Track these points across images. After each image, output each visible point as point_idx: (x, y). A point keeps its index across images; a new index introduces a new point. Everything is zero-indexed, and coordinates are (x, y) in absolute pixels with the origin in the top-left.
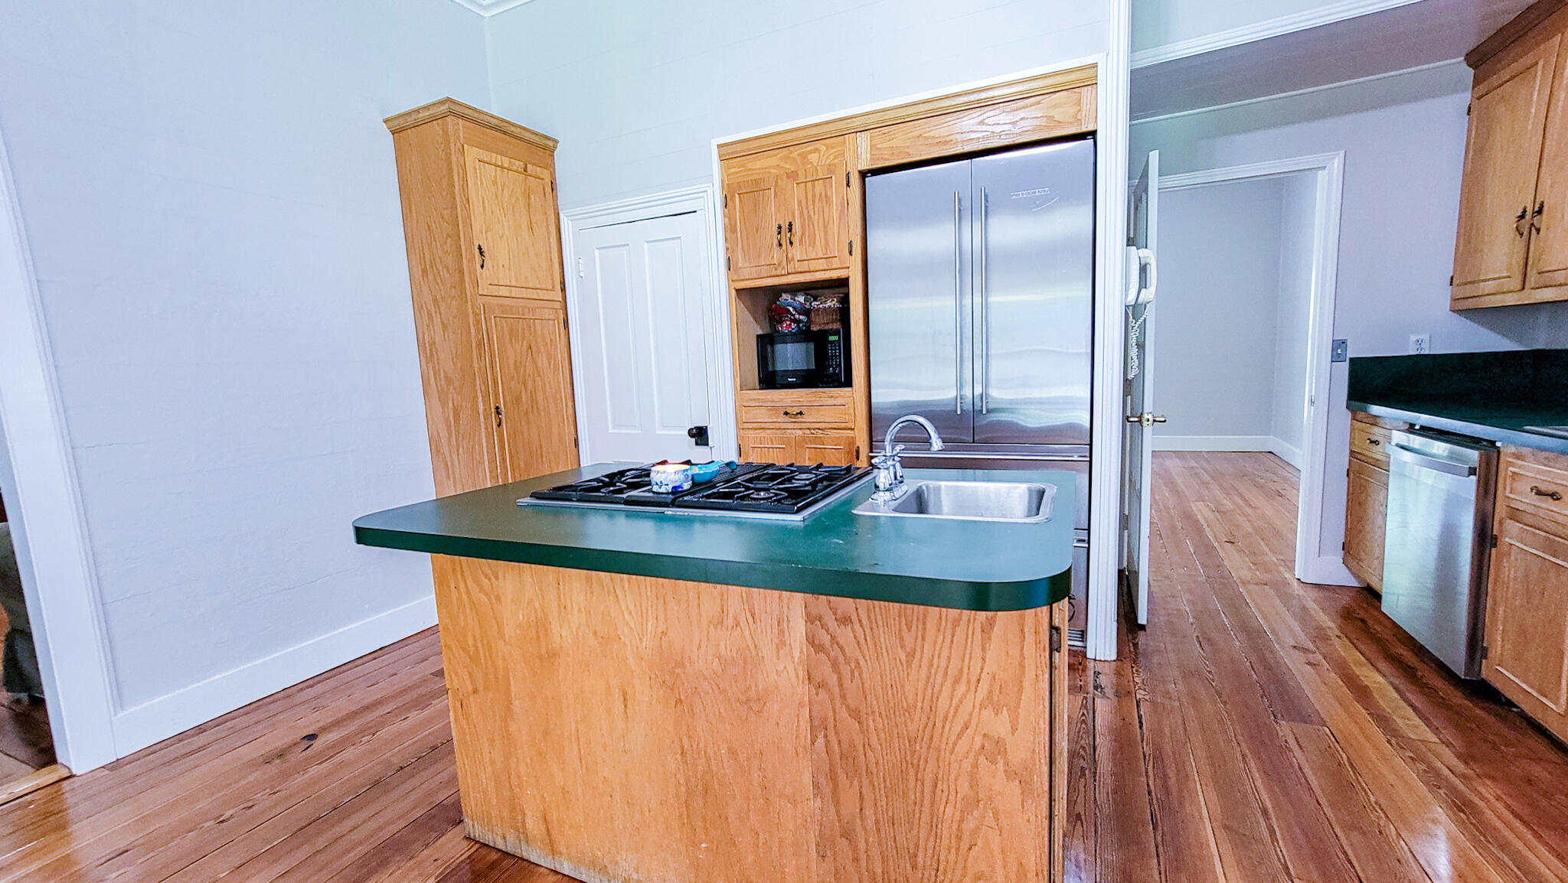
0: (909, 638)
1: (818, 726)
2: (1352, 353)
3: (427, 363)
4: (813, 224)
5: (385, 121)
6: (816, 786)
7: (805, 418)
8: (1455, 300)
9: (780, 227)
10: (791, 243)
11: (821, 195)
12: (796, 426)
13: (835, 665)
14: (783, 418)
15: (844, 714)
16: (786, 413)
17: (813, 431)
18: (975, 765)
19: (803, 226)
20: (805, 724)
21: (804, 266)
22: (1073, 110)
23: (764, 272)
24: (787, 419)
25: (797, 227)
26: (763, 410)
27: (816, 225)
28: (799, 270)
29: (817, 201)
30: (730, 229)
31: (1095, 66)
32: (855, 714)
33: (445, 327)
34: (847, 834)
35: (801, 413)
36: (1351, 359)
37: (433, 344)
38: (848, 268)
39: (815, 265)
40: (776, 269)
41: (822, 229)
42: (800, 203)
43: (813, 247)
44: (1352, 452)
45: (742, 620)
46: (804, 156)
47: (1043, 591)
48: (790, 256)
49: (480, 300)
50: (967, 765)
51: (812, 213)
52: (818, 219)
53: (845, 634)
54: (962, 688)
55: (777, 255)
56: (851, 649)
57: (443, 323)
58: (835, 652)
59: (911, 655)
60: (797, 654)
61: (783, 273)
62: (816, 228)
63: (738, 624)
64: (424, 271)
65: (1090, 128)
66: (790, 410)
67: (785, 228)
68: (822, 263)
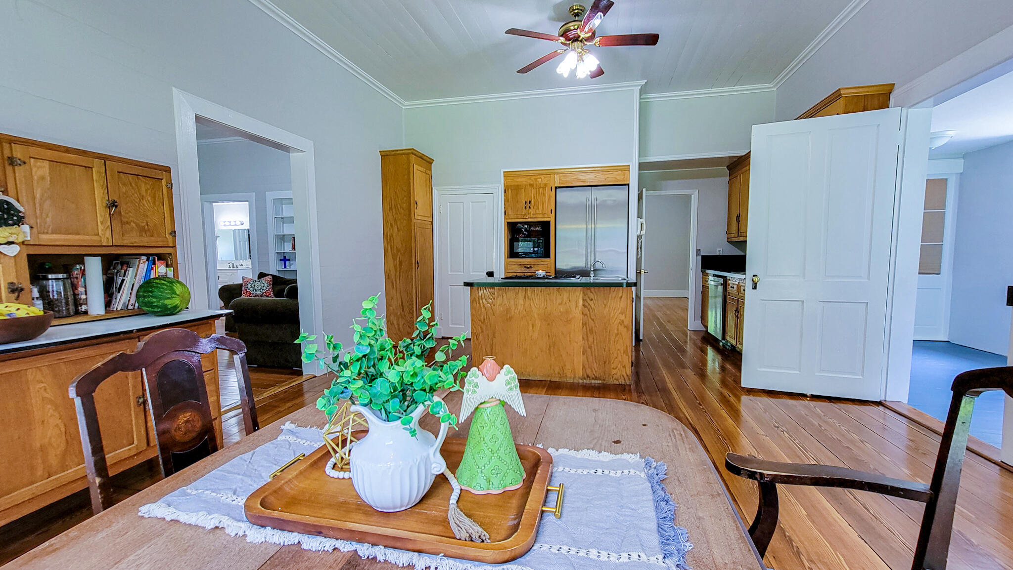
0: (605, 302)
1: (584, 324)
2: (702, 254)
3: (388, 243)
4: (538, 202)
5: (380, 152)
6: (583, 338)
7: (532, 269)
8: (728, 238)
9: (526, 202)
10: (530, 208)
11: (541, 193)
12: (529, 271)
13: (589, 310)
14: (523, 269)
15: (590, 320)
16: (525, 267)
18: (618, 326)
19: (535, 202)
20: (581, 324)
21: (534, 216)
22: (623, 177)
23: (520, 217)
24: (525, 269)
25: (532, 202)
26: (516, 266)
29: (540, 195)
30: (506, 201)
31: (629, 166)
32: (593, 320)
33: (399, 230)
34: (590, 347)
35: (531, 267)
36: (702, 256)
37: (391, 236)
38: (550, 218)
39: (538, 216)
40: (524, 216)
41: (541, 204)
42: (534, 195)
43: (538, 210)
44: (703, 285)
45: (567, 302)
46: (536, 179)
47: (633, 284)
48: (529, 212)
49: (415, 221)
50: (616, 327)
51: (538, 198)
52: (540, 201)
53: (591, 303)
54: (616, 311)
55: (525, 211)
56: (593, 306)
57: (398, 228)
58: (589, 307)
59: (605, 305)
60: (580, 308)
61: (527, 218)
62: (539, 204)
63: (566, 303)
64: (391, 209)
65: (628, 183)
66: (526, 266)
67: (528, 202)
68: (541, 216)
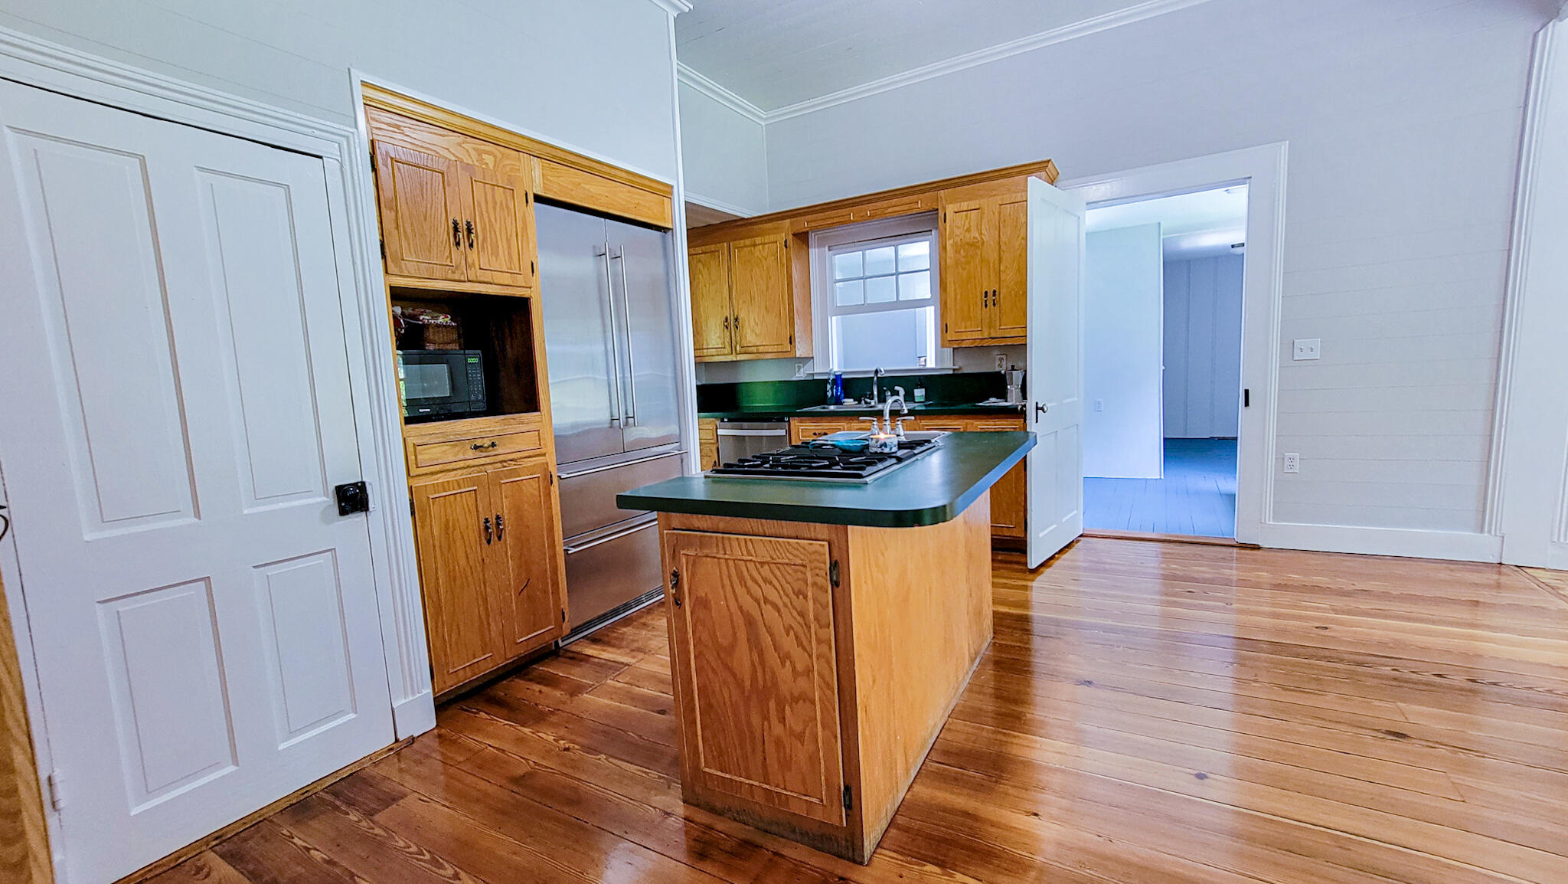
4: (495, 233)
7: (499, 450)
9: (455, 224)
10: (471, 245)
11: (501, 204)
12: (488, 460)
14: (471, 454)
16: (476, 447)
17: (505, 464)
19: (484, 229)
21: (487, 277)
22: (661, 211)
23: (438, 272)
24: (478, 454)
25: (478, 228)
26: (444, 447)
27: (498, 233)
28: (481, 279)
29: (498, 209)
31: (673, 190)
35: (493, 444)
38: (530, 288)
39: (494, 277)
40: (453, 272)
41: (505, 241)
42: (480, 204)
43: (496, 258)
46: (479, 153)
48: (470, 260)
51: (493, 221)
52: (500, 228)
55: (454, 255)
61: (462, 279)
62: (499, 239)
66: (479, 443)
67: (462, 226)
68: (506, 279)
